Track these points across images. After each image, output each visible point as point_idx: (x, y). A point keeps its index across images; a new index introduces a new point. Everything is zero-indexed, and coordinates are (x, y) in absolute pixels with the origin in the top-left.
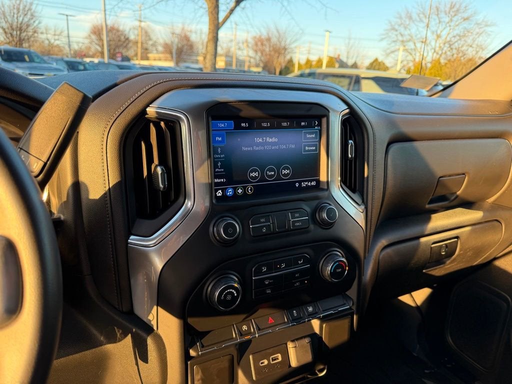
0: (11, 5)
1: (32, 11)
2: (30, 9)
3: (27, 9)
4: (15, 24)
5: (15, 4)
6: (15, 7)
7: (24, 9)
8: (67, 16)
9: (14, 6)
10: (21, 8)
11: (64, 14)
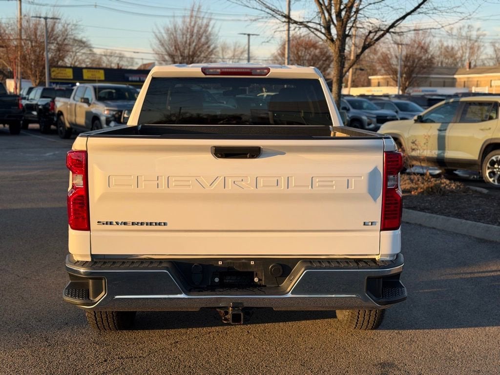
0: (185, 28)
1: (208, 33)
2: (205, 31)
3: (202, 31)
4: (186, 51)
5: (189, 27)
6: (189, 30)
7: (198, 31)
8: (249, 35)
9: (188, 28)
10: (195, 31)
11: (245, 34)
